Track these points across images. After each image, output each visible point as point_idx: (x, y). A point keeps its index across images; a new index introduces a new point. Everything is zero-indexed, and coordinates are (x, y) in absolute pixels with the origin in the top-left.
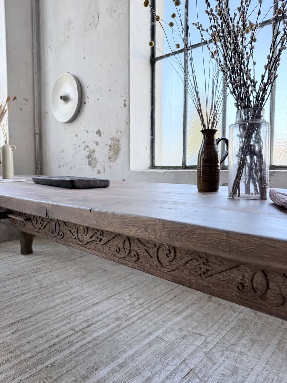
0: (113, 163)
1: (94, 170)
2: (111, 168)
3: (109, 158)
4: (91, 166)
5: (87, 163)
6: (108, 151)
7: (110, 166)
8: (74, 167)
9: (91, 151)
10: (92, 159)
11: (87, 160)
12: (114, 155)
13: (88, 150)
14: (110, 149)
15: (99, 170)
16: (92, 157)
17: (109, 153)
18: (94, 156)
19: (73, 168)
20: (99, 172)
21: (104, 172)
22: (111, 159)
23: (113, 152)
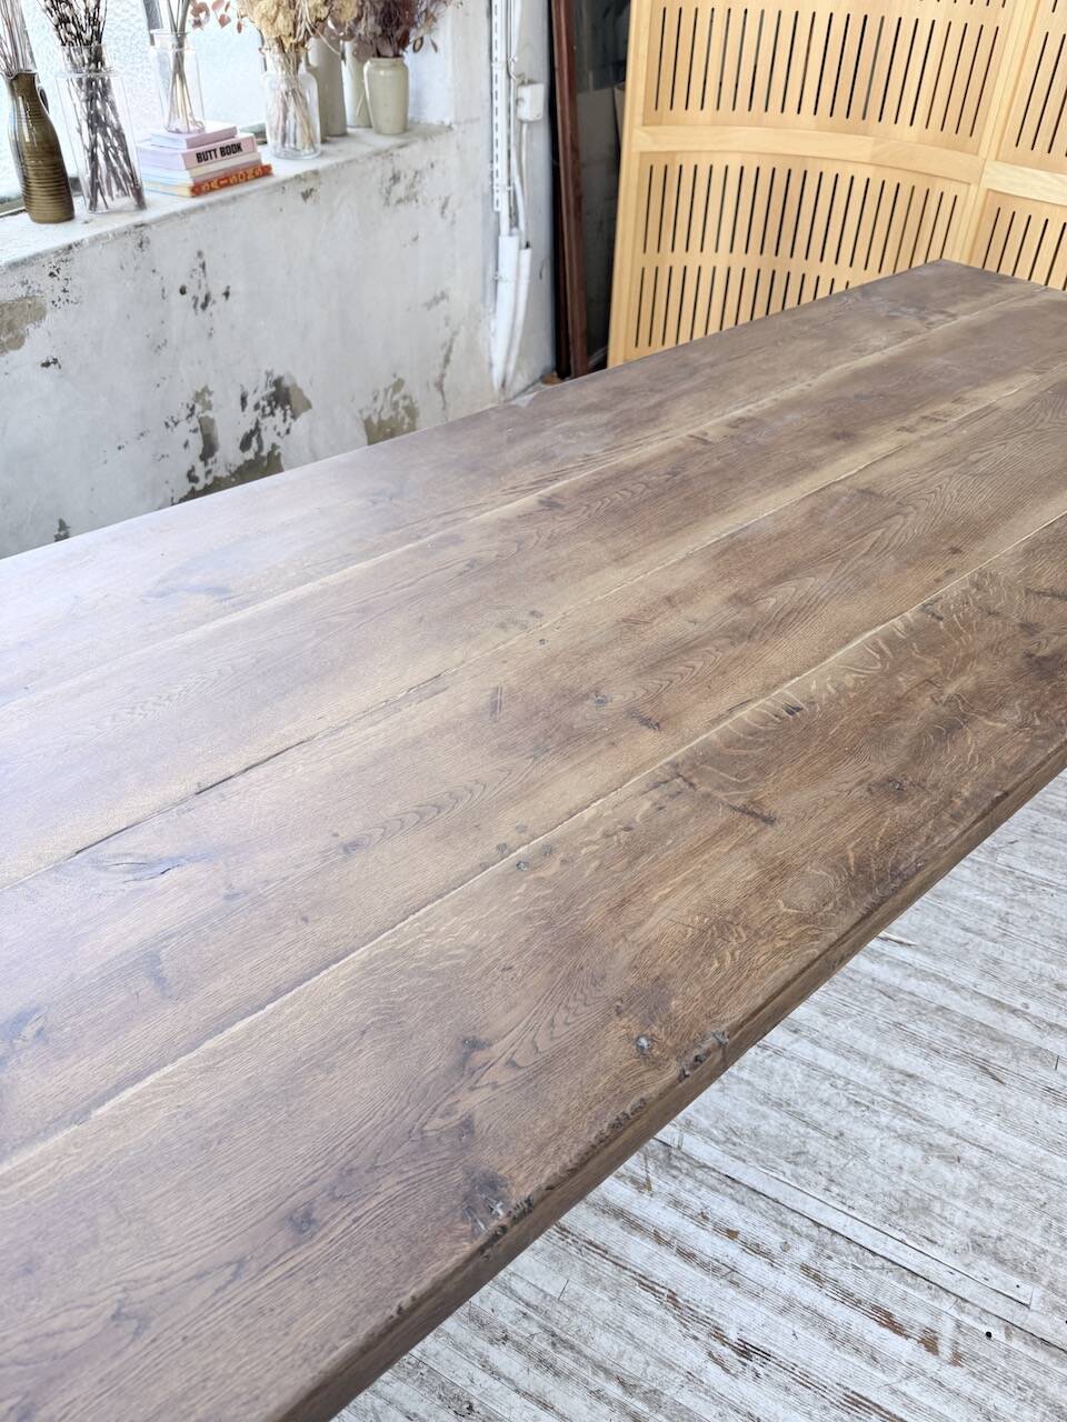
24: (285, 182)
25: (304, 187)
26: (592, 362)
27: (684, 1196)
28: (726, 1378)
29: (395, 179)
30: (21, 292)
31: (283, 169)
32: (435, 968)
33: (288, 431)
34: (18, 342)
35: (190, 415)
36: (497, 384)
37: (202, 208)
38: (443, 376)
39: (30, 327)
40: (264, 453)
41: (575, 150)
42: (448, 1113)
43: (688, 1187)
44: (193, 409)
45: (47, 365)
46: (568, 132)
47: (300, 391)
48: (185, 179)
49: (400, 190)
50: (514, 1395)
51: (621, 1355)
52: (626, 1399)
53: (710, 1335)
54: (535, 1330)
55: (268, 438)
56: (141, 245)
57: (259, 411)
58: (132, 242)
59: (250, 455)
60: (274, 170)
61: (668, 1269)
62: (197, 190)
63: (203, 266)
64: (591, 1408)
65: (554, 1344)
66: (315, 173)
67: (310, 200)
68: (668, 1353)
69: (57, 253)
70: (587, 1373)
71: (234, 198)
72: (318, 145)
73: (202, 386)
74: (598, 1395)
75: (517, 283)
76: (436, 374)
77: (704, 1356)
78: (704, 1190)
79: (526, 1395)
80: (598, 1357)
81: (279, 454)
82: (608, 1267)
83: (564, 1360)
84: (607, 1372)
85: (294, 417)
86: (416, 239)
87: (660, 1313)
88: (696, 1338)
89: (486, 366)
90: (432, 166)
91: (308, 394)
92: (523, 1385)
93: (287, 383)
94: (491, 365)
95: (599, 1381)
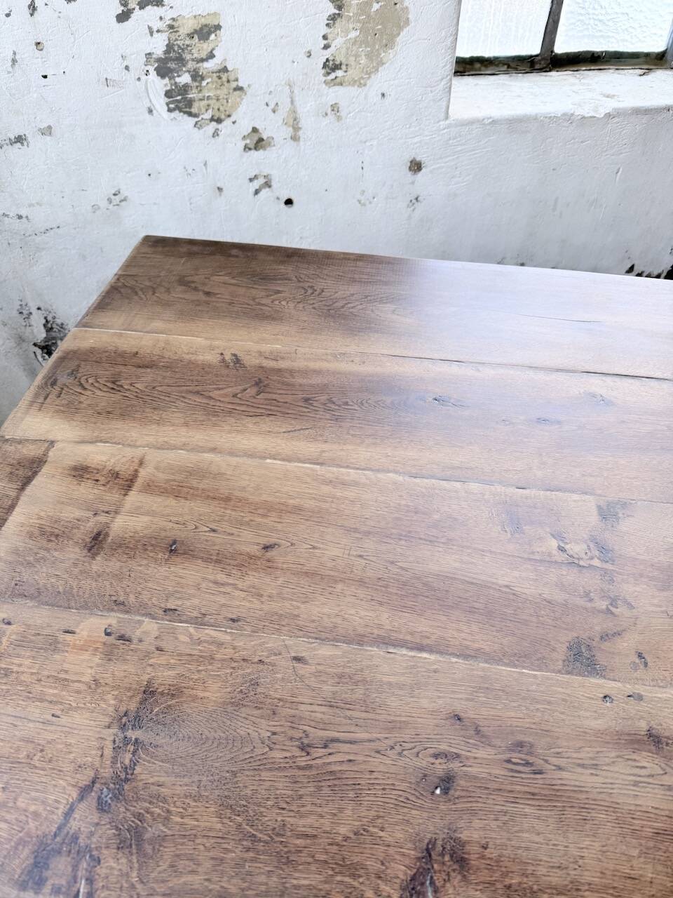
0: (353, 91)
1: (216, 134)
2: (339, 118)
3: (325, 66)
4: (195, 116)
5: (160, 103)
6: (325, 30)
7: (335, 108)
8: (47, 131)
9: (184, 31)
10: (196, 76)
11: (159, 85)
12: (363, 50)
13: (157, 25)
14: (333, 18)
15: (255, 130)
16: (191, 65)
17: (325, 37)
18: (211, 56)
19: (36, 141)
20: (258, 142)
21: (295, 138)
22: (339, 73)
23: (353, 34)
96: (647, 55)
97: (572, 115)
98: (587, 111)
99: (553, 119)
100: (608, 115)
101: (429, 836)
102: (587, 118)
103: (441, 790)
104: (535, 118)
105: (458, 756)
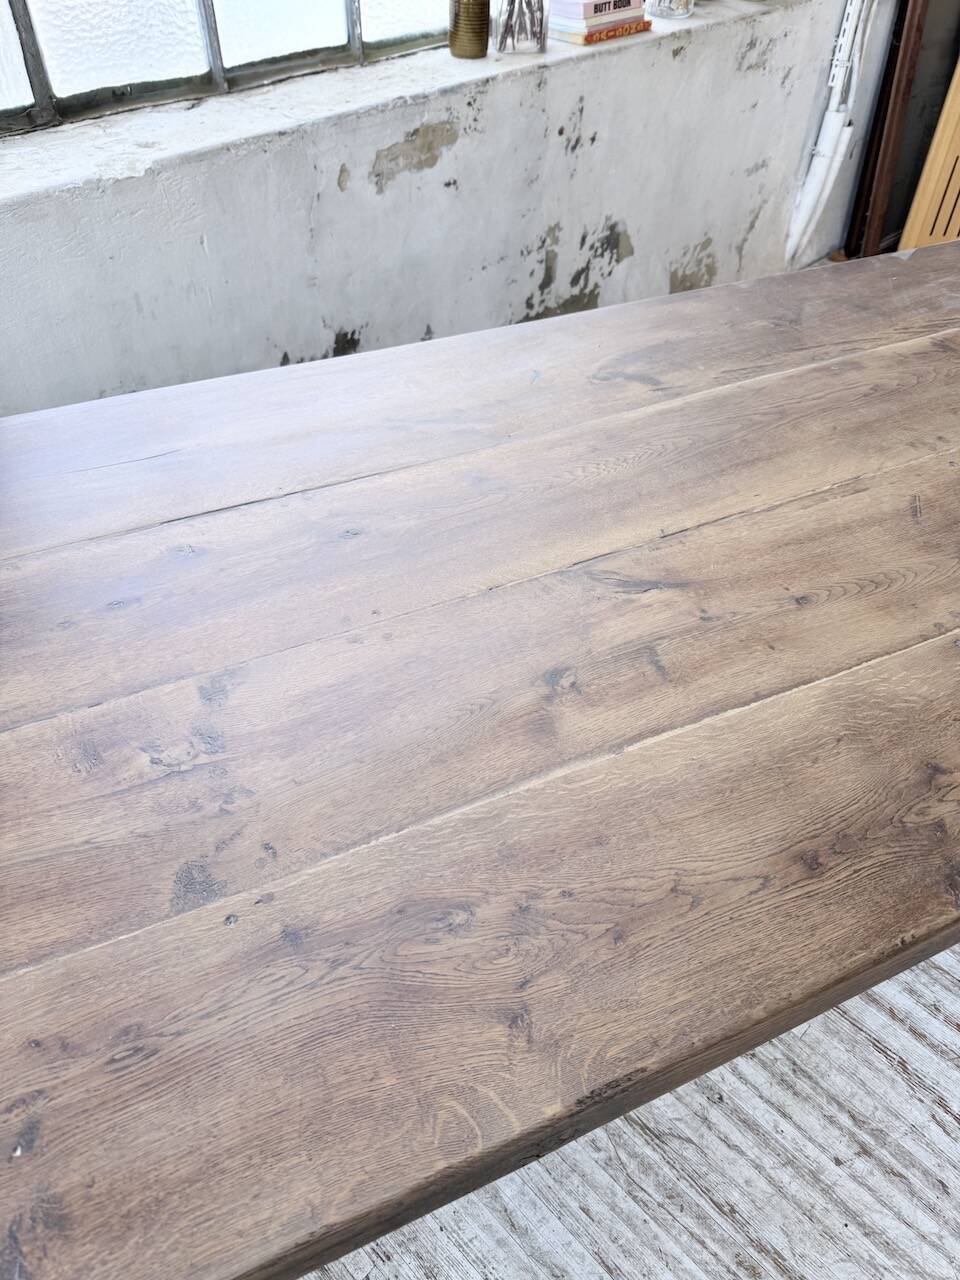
24: (662, 38)
25: (676, 45)
26: (883, 245)
27: (919, 987)
28: (947, 1139)
29: (752, 45)
30: (444, 116)
31: (660, 27)
32: (893, 706)
33: (610, 273)
34: (431, 162)
35: (541, 248)
36: (788, 256)
37: (593, 56)
38: (745, 240)
39: (444, 150)
40: (587, 291)
41: (920, 30)
42: (921, 813)
43: (923, 981)
44: (544, 242)
45: (448, 185)
46: (918, 11)
47: (628, 237)
48: (581, 27)
49: (753, 56)
50: (759, 1100)
51: (853, 1095)
52: (855, 1129)
53: (934, 1102)
54: (779, 1056)
55: (594, 277)
56: (539, 85)
57: (593, 252)
58: (533, 81)
59: (576, 291)
60: (653, 27)
61: (899, 1040)
62: (590, 39)
63: (581, 111)
64: (824, 1127)
65: (794, 1071)
66: (689, 32)
67: (678, 58)
68: (896, 1105)
69: (477, 85)
70: (823, 1101)
71: (619, 49)
72: (691, 6)
73: (556, 222)
74: (831, 1120)
75: (832, 158)
76: (738, 239)
77: (927, 1116)
78: (937, 987)
79: (768, 1102)
80: (833, 1091)
81: (598, 293)
82: (846, 1025)
83: (803, 1085)
84: (839, 1104)
85: (618, 261)
86: (754, 106)
87: (891, 1072)
88: (922, 1101)
89: (783, 236)
90: (786, 35)
91: (634, 241)
92: (766, 1093)
93: (620, 228)
94: (787, 236)
95: (833, 1110)
96: (189, 81)
97: (99, 180)
98: (119, 171)
99: (73, 191)
100: (150, 172)
101: (10, 1217)
102: (123, 179)
103: (22, 1147)
104: (47, 196)
105: (40, 1092)
